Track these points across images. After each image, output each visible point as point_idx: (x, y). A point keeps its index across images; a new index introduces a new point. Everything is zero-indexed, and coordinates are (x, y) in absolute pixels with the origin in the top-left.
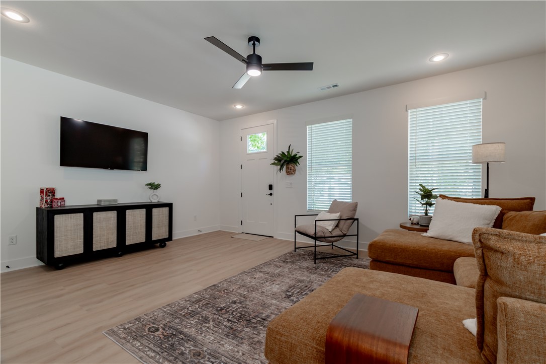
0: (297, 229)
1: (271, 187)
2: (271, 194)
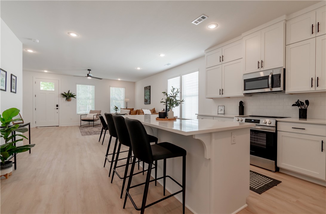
0: (82, 119)
1: (57, 106)
2: (57, 109)
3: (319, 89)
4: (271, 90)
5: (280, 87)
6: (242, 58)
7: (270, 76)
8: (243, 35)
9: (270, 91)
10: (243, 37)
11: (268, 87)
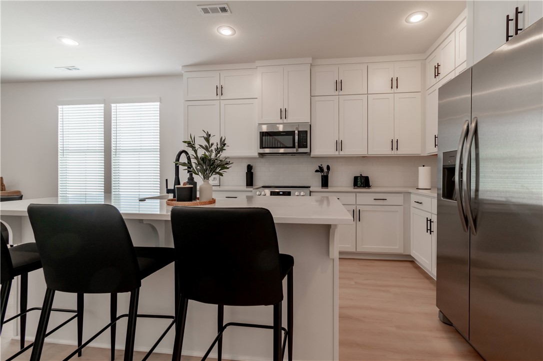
3: (342, 153)
4: (297, 150)
5: (307, 147)
6: (257, 98)
7: (296, 132)
8: (258, 63)
9: (295, 152)
10: (257, 67)
11: (294, 147)
